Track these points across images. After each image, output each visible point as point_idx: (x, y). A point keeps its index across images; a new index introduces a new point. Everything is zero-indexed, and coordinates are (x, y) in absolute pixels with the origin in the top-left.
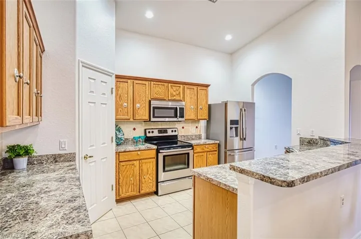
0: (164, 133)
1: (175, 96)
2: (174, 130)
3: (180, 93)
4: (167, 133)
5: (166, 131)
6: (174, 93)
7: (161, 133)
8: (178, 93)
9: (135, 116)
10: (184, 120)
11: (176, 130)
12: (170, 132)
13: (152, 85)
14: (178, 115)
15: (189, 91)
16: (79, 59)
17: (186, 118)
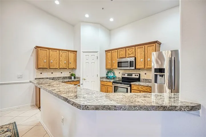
0: (130, 76)
1: (130, 54)
2: (136, 74)
3: (133, 52)
4: (132, 76)
5: (131, 75)
6: (130, 53)
7: (129, 76)
8: (132, 52)
9: (113, 67)
10: (134, 68)
11: (138, 75)
12: (133, 76)
13: (119, 51)
14: (129, 66)
15: (139, 50)
16: (81, 51)
17: (137, 67)
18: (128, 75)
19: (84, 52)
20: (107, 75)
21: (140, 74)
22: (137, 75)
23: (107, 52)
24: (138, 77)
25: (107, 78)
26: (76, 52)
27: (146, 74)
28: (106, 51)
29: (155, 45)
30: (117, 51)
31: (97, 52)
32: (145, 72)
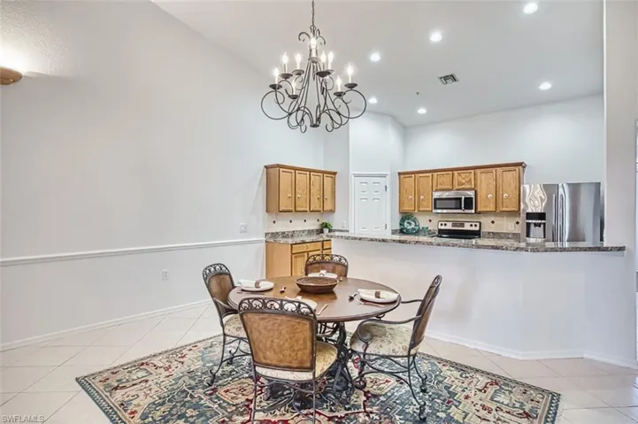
0: (459, 226)
1: (464, 184)
2: (474, 224)
3: (470, 180)
4: (463, 227)
5: (462, 225)
6: (463, 181)
7: (456, 226)
8: (467, 179)
9: (419, 207)
10: (473, 211)
11: (478, 224)
12: (467, 227)
13: (435, 176)
14: (463, 206)
15: (483, 176)
16: (352, 172)
17: (479, 209)
18: (454, 225)
19: (356, 176)
20: (401, 225)
21: (480, 223)
22: (476, 226)
23: (402, 176)
24: (477, 229)
25: (402, 232)
26: (335, 173)
27: (493, 222)
28: (400, 174)
29: (517, 169)
30: (430, 174)
31: (384, 176)
32: (493, 219)
